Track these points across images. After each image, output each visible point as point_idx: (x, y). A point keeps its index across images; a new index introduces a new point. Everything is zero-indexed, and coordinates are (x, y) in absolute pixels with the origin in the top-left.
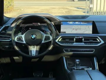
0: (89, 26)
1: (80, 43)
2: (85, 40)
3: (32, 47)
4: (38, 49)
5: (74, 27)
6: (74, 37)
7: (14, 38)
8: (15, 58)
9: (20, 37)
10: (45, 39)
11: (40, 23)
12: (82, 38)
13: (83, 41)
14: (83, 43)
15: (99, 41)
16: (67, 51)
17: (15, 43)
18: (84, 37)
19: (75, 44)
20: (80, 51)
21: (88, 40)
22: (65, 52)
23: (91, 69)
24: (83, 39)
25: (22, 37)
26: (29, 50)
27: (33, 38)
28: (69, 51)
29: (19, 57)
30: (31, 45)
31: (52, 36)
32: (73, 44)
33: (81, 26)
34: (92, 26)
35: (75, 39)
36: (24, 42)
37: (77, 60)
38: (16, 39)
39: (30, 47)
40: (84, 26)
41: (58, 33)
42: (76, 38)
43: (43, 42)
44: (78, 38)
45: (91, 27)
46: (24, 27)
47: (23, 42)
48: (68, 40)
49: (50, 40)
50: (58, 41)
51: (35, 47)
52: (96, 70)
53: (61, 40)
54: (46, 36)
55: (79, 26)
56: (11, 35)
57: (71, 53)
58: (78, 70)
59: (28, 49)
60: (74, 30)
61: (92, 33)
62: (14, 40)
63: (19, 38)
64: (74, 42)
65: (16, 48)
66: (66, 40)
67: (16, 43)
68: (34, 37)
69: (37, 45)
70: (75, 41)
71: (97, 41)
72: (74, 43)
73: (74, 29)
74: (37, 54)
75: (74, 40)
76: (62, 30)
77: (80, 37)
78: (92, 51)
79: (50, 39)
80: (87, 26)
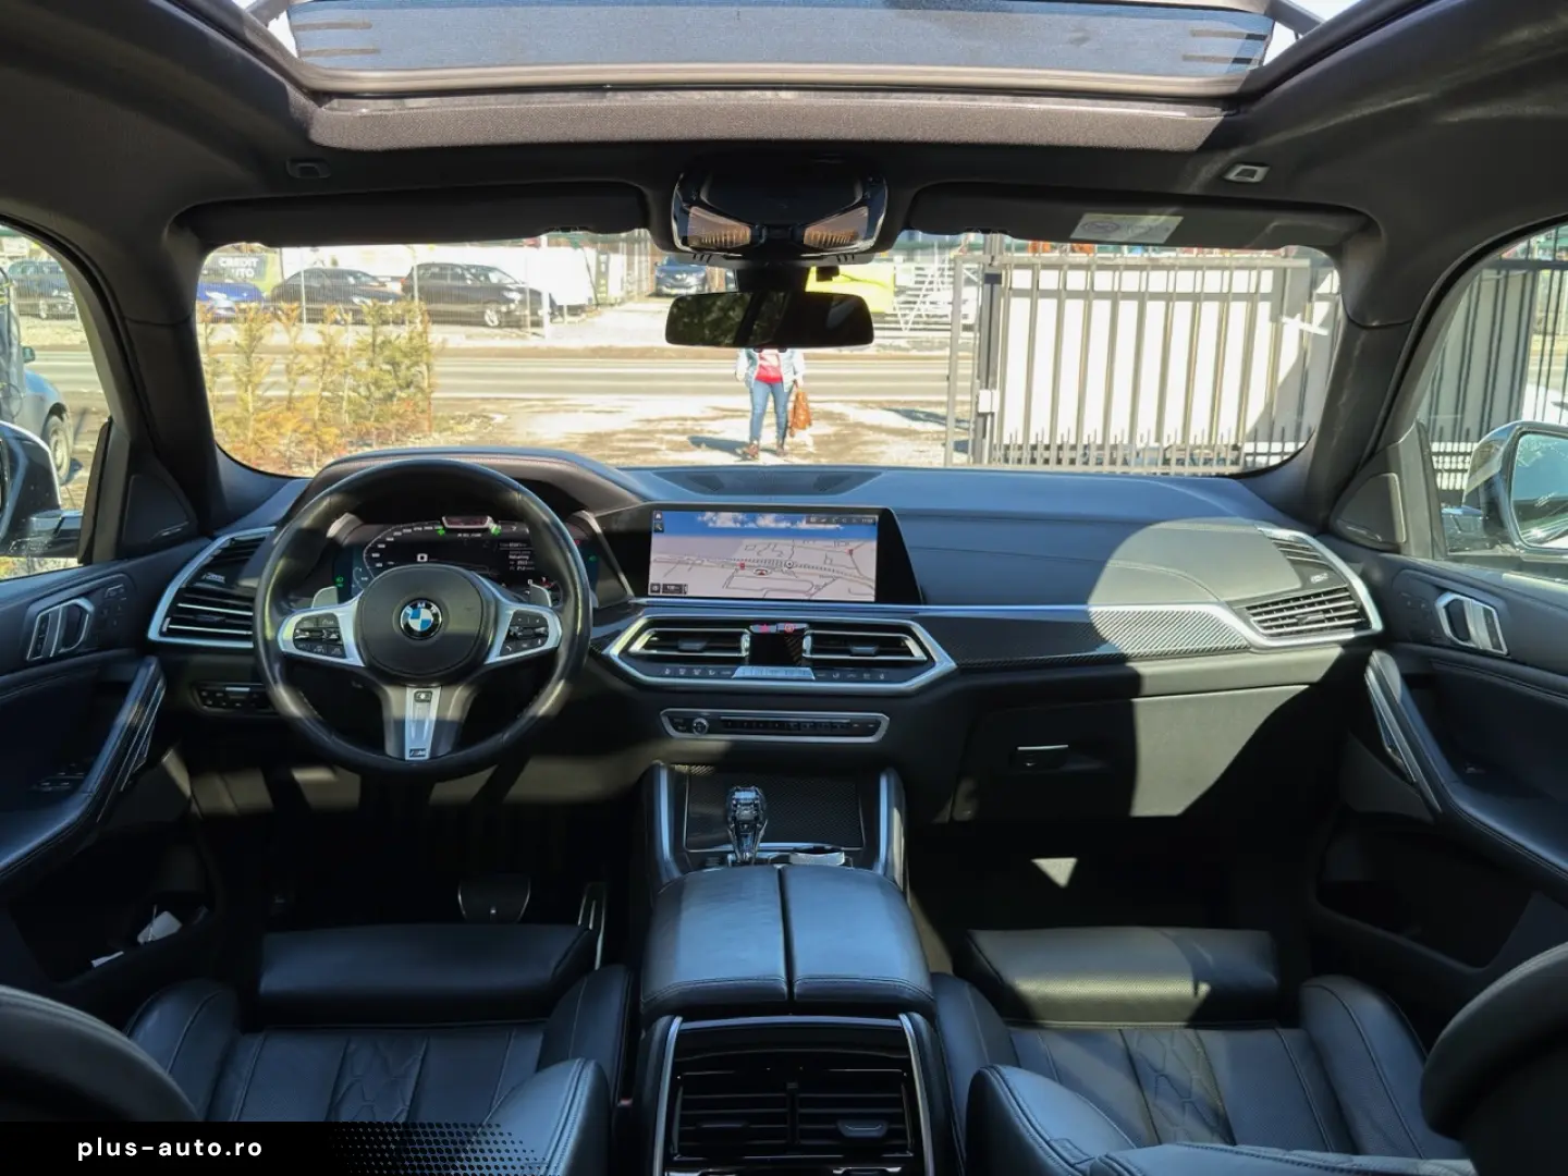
0: (853, 545)
1: (781, 672)
2: (820, 644)
3: (410, 693)
4: (454, 713)
5: (749, 549)
6: (746, 623)
7: (277, 627)
8: (303, 776)
9: (317, 619)
10: (510, 638)
11: (496, 522)
12: (799, 635)
13: (807, 655)
14: (807, 672)
15: (918, 654)
16: (686, 725)
17: (277, 667)
18: (813, 625)
19: (747, 676)
20: (798, 729)
21: (843, 644)
22: (671, 730)
23: (841, 858)
24: (807, 643)
25: (333, 617)
26: (385, 715)
27: (416, 625)
28: (701, 729)
29: (334, 772)
30: (400, 682)
31: (558, 612)
32: (729, 678)
33: (799, 542)
34: (874, 545)
35: (745, 643)
36: (354, 659)
37: (746, 795)
38: (286, 634)
39: (392, 693)
40: (820, 544)
41: (630, 591)
42: (756, 629)
43: (494, 658)
44: (772, 629)
45: (867, 553)
46: (374, 549)
47: (343, 656)
48: (698, 645)
49: (549, 645)
50: (625, 652)
51: (436, 693)
52: (879, 870)
53: (648, 646)
54: (517, 615)
55: (784, 545)
56: (252, 600)
57: (717, 743)
58: (745, 863)
59: (375, 705)
60: (747, 572)
61: (873, 599)
62: (275, 640)
63: (307, 625)
64: (739, 661)
65: (288, 702)
66: (685, 645)
67: (289, 662)
68: (424, 622)
69: (448, 681)
70: (744, 654)
71: (909, 653)
72: (741, 671)
73: (743, 566)
74: (444, 750)
75: (738, 649)
76: (657, 575)
77: (783, 627)
78: (868, 729)
79: (545, 636)
80: (843, 547)
